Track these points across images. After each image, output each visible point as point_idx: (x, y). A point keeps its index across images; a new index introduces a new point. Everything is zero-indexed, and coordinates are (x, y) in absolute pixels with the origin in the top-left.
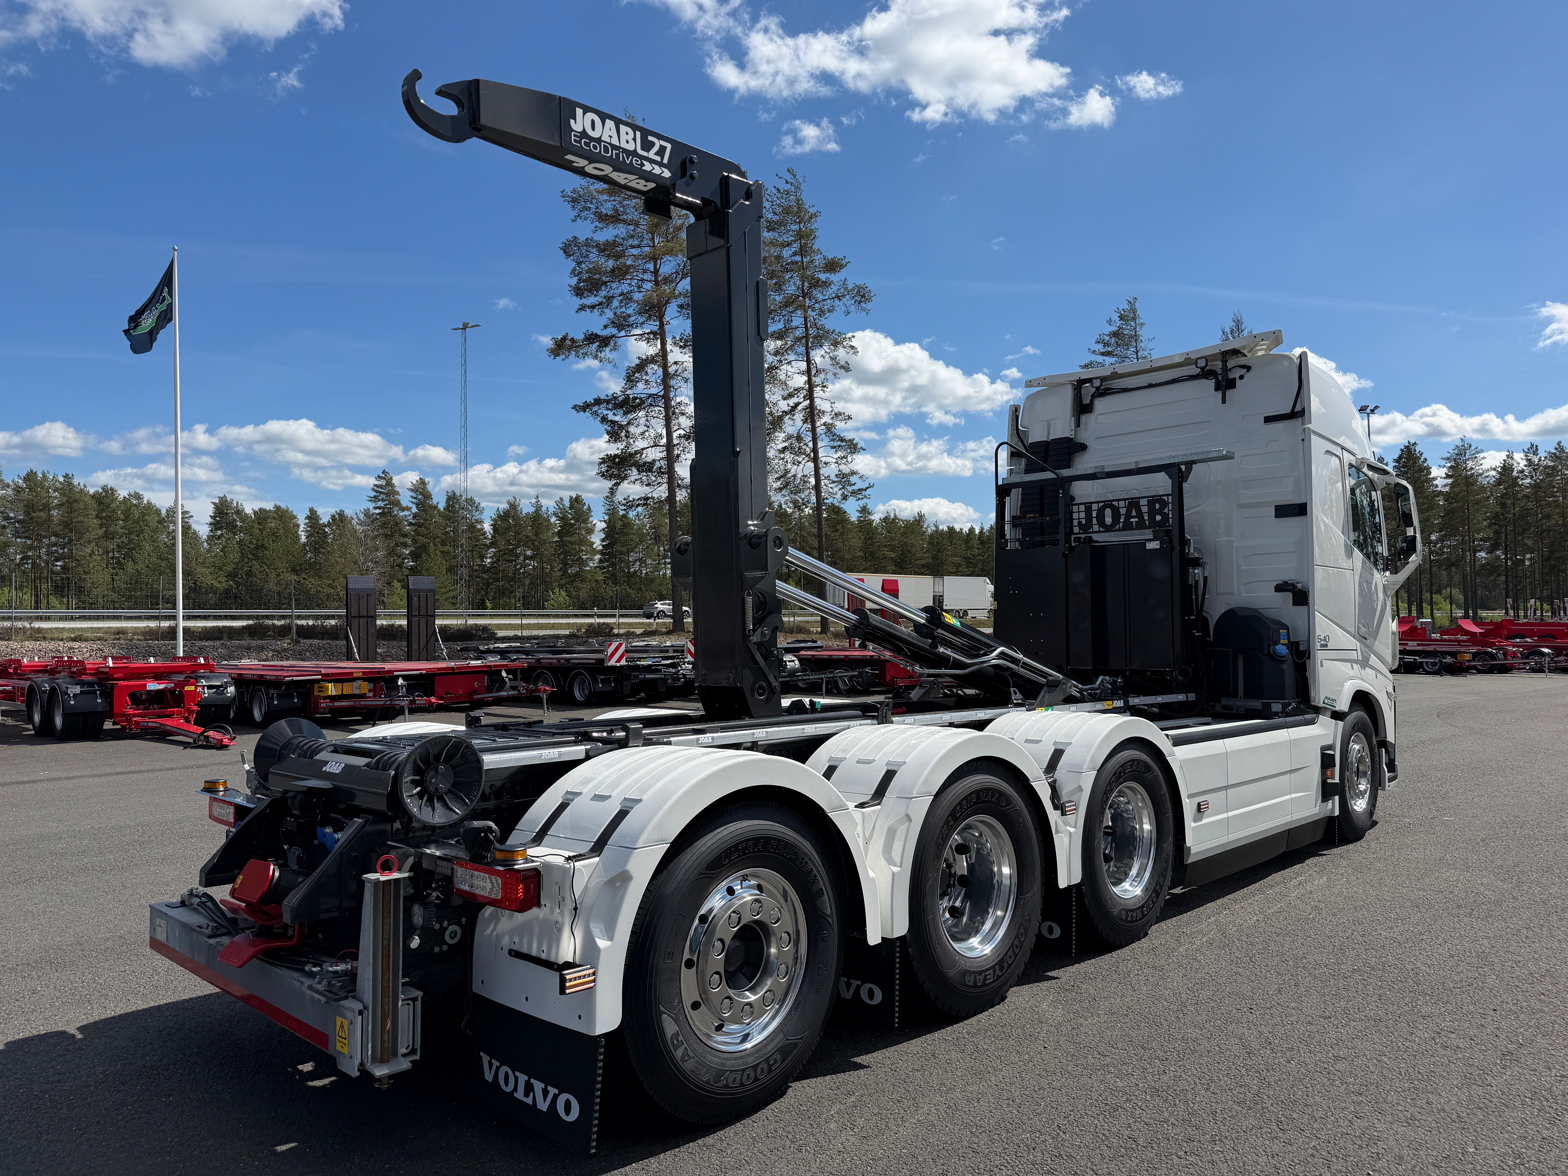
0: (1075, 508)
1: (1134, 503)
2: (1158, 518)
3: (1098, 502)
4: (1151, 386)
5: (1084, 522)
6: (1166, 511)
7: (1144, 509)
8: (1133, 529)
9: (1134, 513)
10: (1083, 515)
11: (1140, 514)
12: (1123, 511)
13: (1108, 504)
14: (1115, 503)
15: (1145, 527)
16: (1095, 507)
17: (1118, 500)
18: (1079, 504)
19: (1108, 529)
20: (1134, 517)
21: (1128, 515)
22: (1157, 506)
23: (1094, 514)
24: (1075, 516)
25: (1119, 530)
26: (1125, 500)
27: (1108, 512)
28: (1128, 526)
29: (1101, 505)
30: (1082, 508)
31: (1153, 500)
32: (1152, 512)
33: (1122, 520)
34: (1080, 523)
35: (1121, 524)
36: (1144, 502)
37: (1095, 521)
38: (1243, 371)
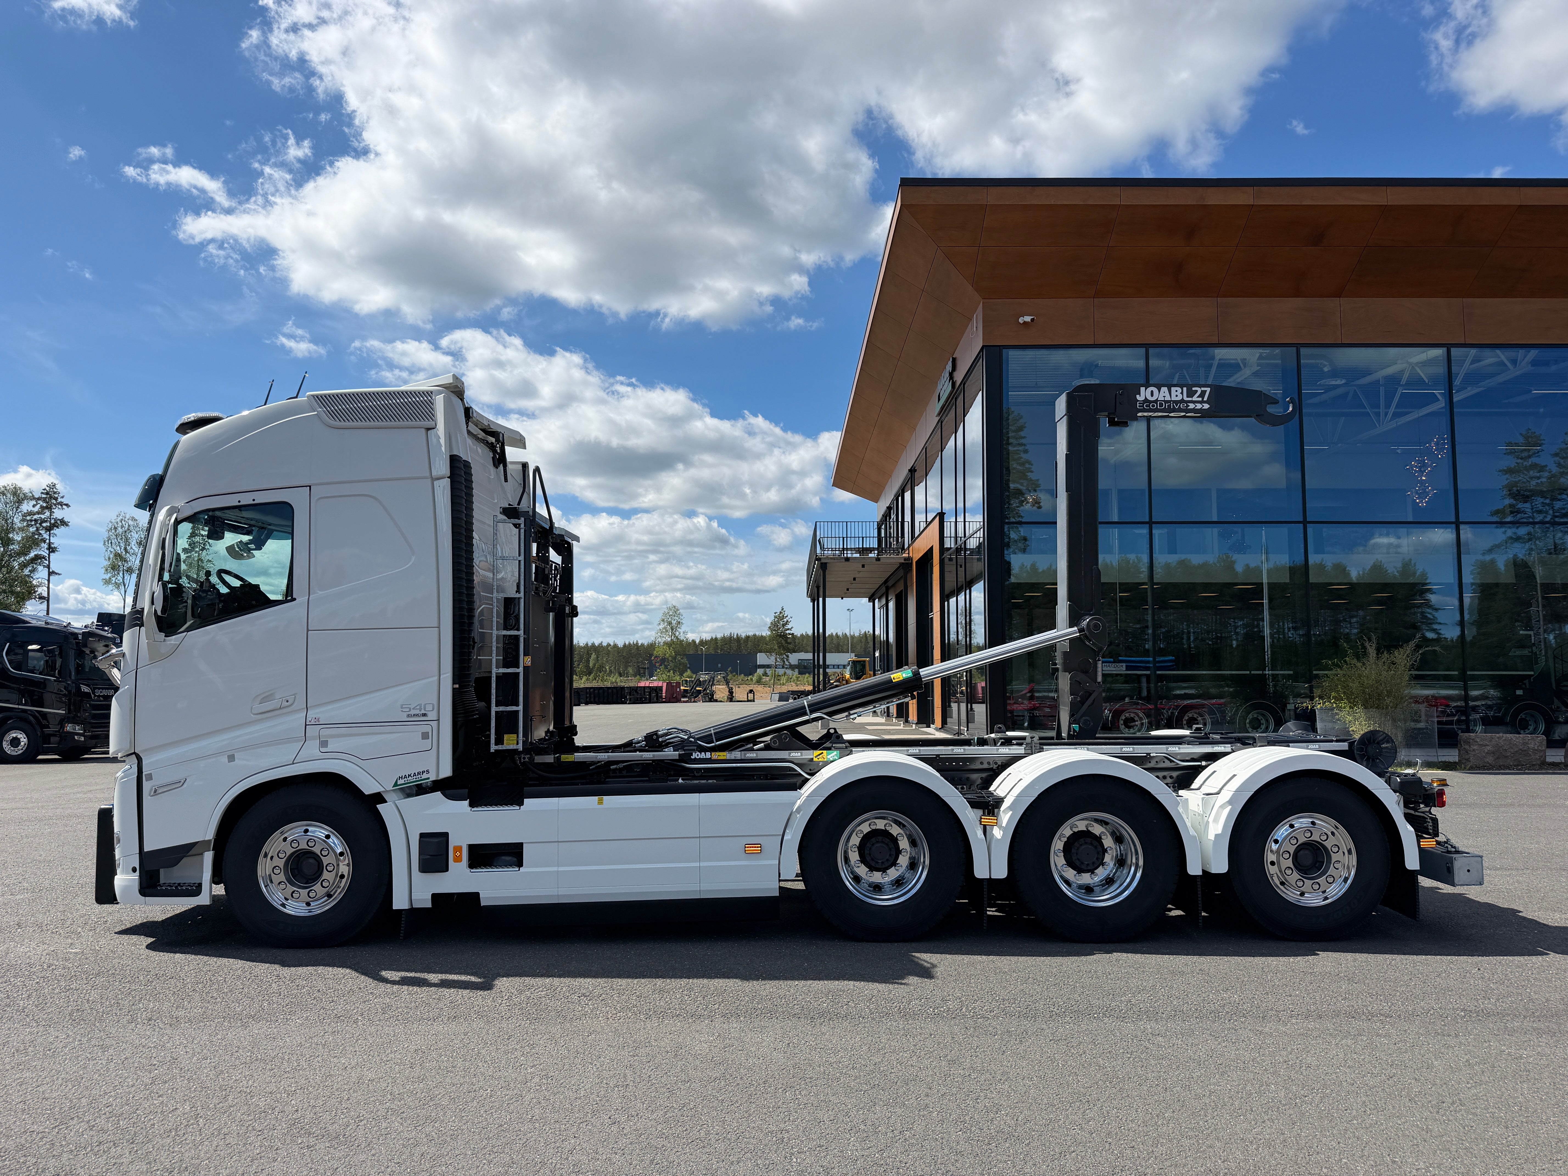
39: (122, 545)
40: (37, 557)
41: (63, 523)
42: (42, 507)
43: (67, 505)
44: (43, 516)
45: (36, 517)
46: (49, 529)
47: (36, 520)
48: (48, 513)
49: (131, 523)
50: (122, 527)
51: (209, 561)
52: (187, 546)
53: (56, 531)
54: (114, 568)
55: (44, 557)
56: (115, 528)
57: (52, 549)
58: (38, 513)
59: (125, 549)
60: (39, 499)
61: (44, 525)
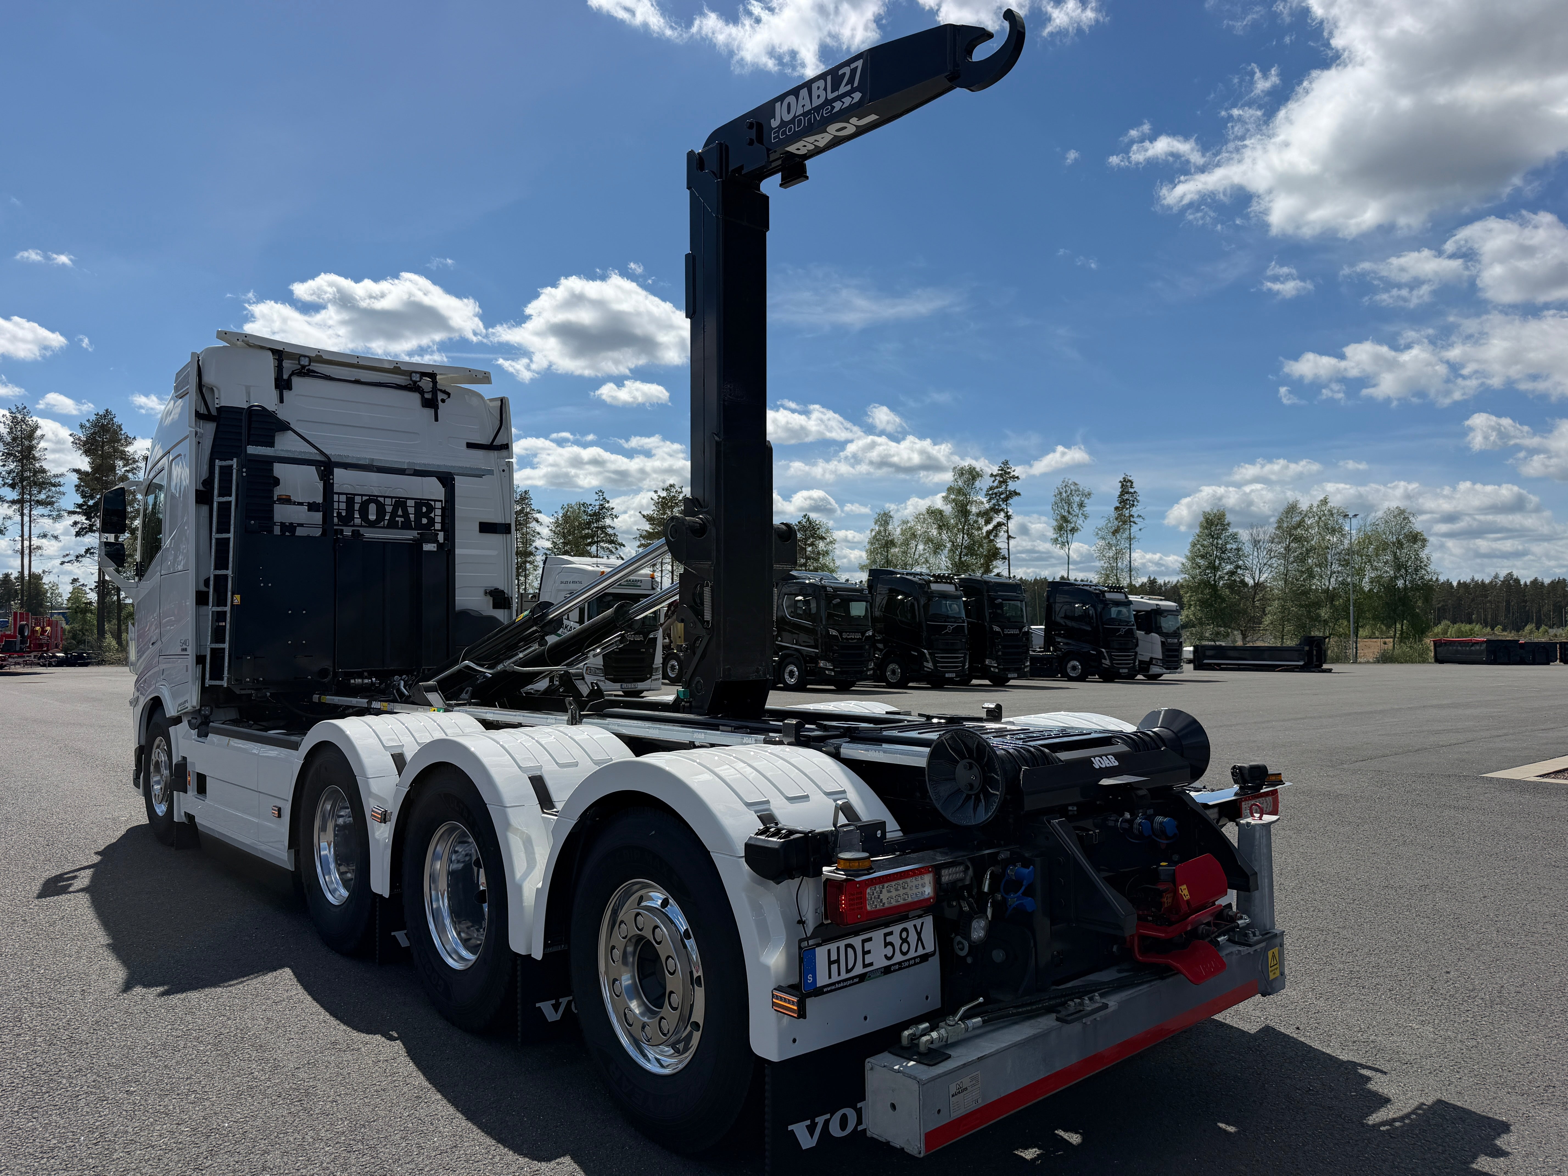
0: (336, 497)
1: (400, 503)
2: (424, 521)
3: (362, 495)
4: (357, 382)
5: (344, 514)
6: (432, 515)
7: (411, 510)
8: (397, 528)
9: (400, 513)
10: (343, 506)
11: (406, 514)
12: (389, 509)
13: (373, 499)
14: (381, 499)
15: (411, 528)
16: (358, 499)
17: (385, 497)
18: (339, 494)
19: (372, 525)
20: (400, 516)
21: (394, 514)
22: (424, 509)
23: (357, 507)
24: (336, 505)
25: (383, 527)
26: (392, 498)
27: (372, 507)
28: (392, 525)
29: (365, 498)
30: (343, 498)
31: (420, 503)
32: (419, 515)
33: (387, 518)
34: (339, 514)
35: (386, 522)
36: (410, 503)
37: (357, 515)
38: (445, 397)
39: (1066, 508)
40: (999, 524)
41: (1017, 494)
42: (1000, 482)
43: (1017, 477)
44: (1000, 490)
45: (995, 491)
46: (1006, 500)
47: (996, 494)
48: (1004, 487)
49: (1072, 487)
50: (1066, 492)
51: (1139, 516)
52: (1118, 505)
53: (1010, 501)
54: (1060, 529)
55: (1004, 524)
56: (1061, 493)
57: (1008, 517)
58: (997, 487)
59: (1069, 512)
60: (996, 476)
61: (1002, 496)
